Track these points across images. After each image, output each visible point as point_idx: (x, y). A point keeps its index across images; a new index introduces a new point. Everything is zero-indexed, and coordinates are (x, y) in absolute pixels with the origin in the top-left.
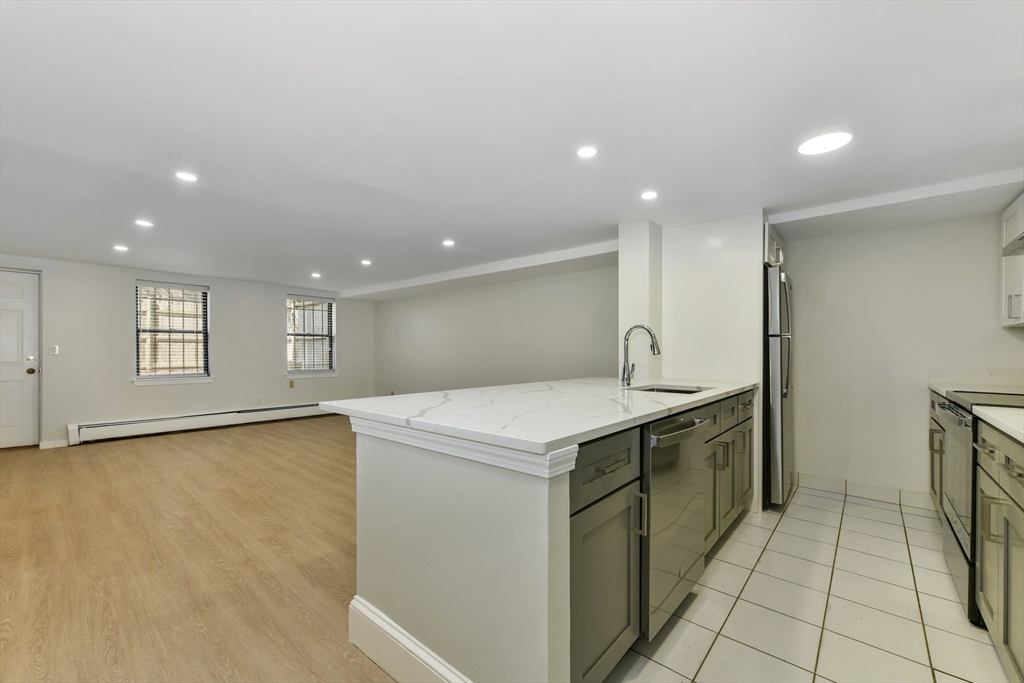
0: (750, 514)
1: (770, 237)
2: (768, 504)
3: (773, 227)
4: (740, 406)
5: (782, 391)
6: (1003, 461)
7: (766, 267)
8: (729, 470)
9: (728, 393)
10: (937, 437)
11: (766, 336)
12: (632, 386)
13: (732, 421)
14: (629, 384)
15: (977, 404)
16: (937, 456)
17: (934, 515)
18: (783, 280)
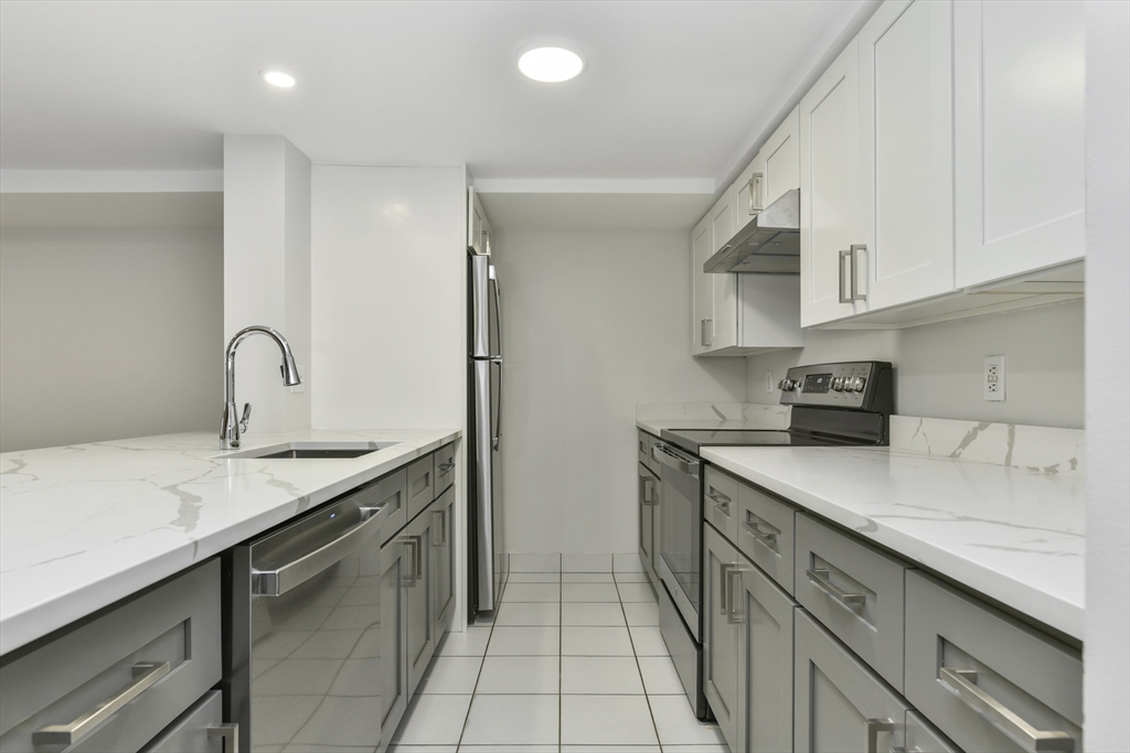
0: (452, 636)
1: (475, 210)
2: (476, 613)
3: (480, 197)
4: (437, 469)
5: (491, 441)
6: (744, 517)
7: (471, 254)
8: (420, 583)
9: (419, 450)
10: (648, 484)
11: (472, 358)
12: (243, 449)
13: (425, 496)
14: (235, 445)
15: (704, 445)
16: (647, 509)
17: (642, 577)
18: (492, 276)
